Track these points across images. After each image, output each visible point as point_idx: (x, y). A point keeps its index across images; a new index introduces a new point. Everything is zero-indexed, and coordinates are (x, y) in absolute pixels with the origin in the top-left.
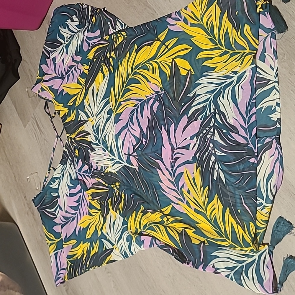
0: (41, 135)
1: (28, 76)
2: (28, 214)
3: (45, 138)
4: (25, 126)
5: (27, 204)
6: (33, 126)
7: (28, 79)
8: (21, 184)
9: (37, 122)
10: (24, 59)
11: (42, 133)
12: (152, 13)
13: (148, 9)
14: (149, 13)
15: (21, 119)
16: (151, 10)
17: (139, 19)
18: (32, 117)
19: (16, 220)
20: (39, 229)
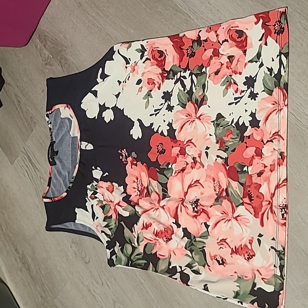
0: (36, 173)
1: (14, 102)
2: (21, 270)
3: (41, 176)
4: (12, 163)
5: (20, 258)
6: (25, 163)
7: (15, 106)
8: (10, 234)
9: (29, 157)
10: (8, 82)
11: (37, 171)
12: (186, 18)
13: (179, 14)
14: (181, 19)
15: (6, 155)
16: (184, 15)
17: (167, 27)
18: (22, 152)
19: (5, 278)
20: (39, 289)
